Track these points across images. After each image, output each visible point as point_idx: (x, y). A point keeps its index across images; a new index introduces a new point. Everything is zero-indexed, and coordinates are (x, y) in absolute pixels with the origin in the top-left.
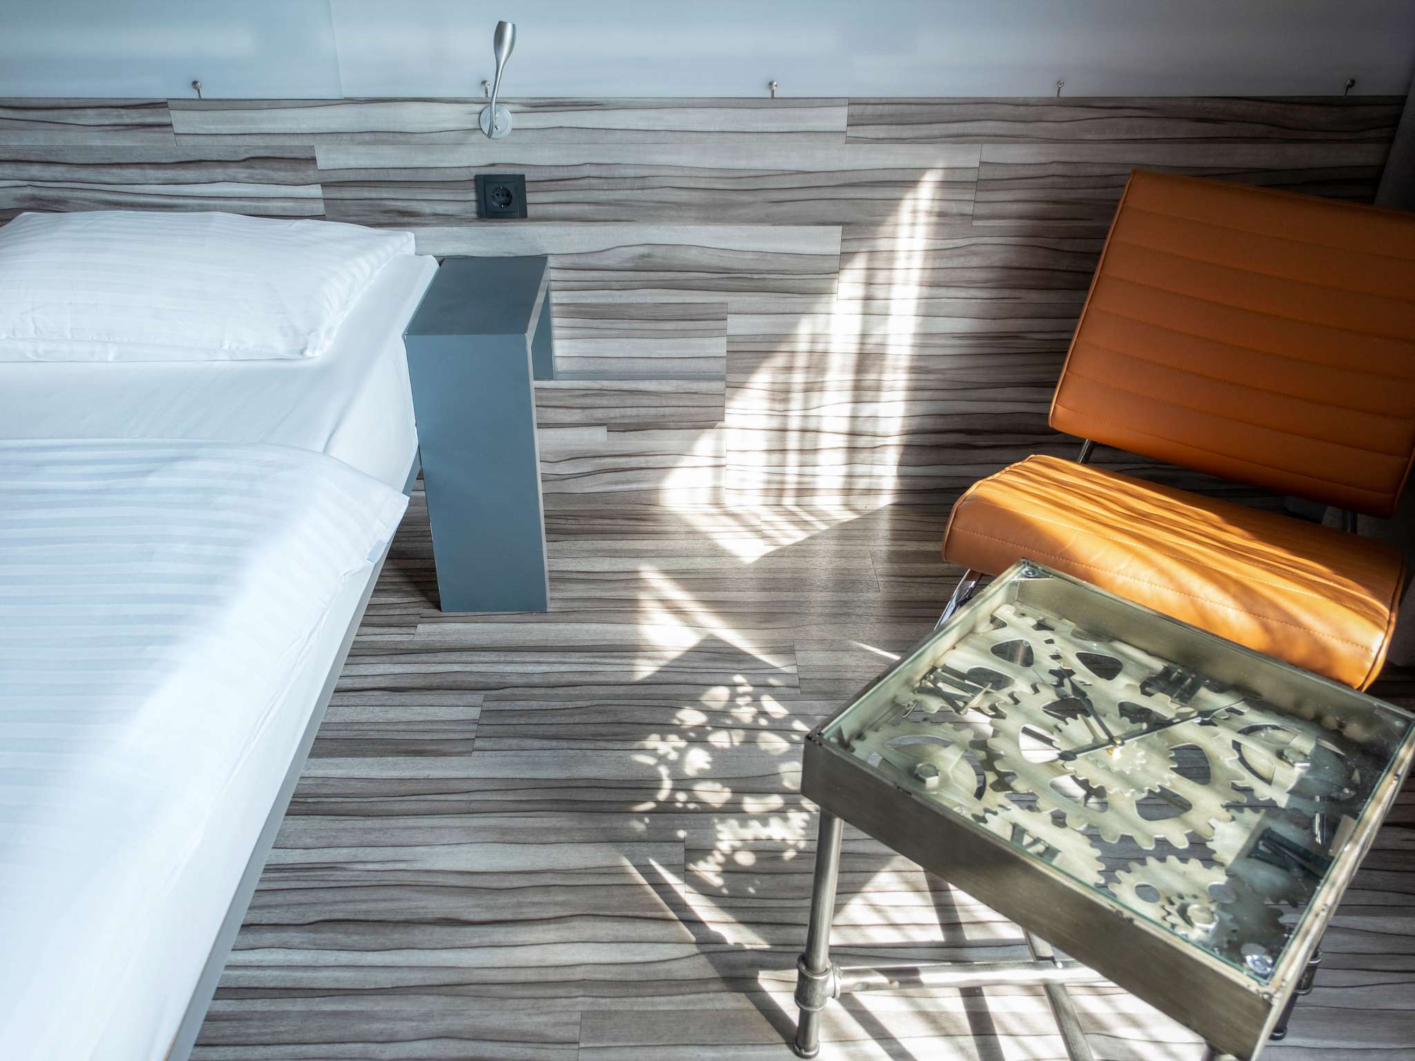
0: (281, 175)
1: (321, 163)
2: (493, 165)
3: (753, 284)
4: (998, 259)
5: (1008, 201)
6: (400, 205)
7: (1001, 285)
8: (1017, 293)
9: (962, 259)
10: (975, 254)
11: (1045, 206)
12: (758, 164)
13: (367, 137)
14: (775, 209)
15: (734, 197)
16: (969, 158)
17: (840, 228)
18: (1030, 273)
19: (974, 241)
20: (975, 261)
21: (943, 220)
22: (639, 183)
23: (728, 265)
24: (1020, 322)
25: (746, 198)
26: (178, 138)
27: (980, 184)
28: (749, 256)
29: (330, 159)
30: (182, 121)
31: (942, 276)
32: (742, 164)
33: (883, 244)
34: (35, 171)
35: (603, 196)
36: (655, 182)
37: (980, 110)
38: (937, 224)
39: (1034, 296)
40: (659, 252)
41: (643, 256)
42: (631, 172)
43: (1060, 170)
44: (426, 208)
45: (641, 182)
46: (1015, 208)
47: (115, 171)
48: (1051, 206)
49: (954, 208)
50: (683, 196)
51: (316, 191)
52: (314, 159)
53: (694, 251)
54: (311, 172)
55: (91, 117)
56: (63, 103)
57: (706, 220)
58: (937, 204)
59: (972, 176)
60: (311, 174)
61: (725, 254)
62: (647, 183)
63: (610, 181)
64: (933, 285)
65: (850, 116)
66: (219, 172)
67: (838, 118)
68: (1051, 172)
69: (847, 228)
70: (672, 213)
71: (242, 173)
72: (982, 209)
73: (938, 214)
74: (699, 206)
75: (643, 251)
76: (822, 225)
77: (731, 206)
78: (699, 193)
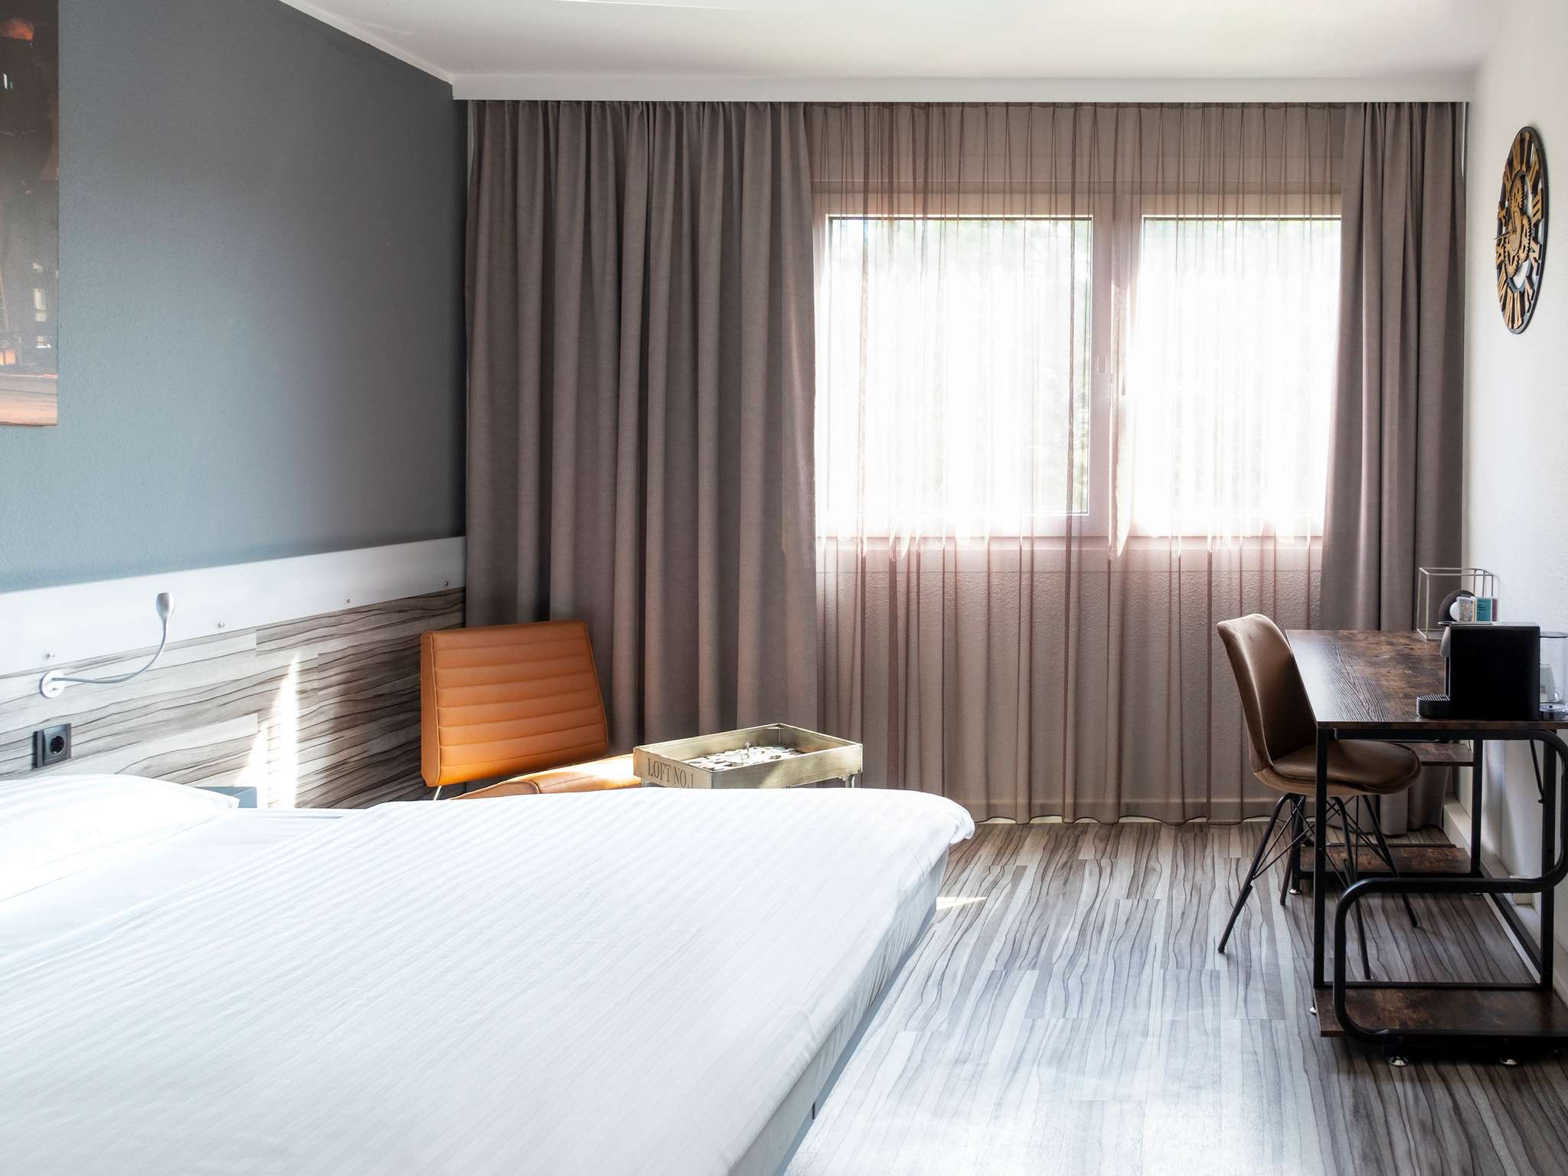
2: (47, 720)
3: (212, 769)
4: (332, 713)
5: (334, 675)
7: (336, 730)
8: (344, 733)
9: (316, 719)
10: (322, 713)
11: (349, 674)
12: (212, 680)
14: (224, 709)
15: (200, 707)
16: (313, 652)
17: (256, 714)
18: (346, 718)
19: (321, 704)
20: (322, 718)
21: (304, 695)
22: (144, 711)
23: (197, 759)
24: (346, 752)
25: (207, 706)
27: (321, 668)
28: (209, 749)
31: (307, 733)
32: (204, 682)
33: (275, 721)
35: (121, 727)
36: (153, 708)
37: (315, 623)
38: (301, 699)
39: (348, 734)
40: (155, 762)
42: (140, 704)
43: (351, 651)
45: (145, 710)
46: (335, 679)
49: (309, 686)
50: (172, 714)
53: (178, 755)
57: (184, 729)
58: (299, 686)
59: (314, 664)
61: (196, 752)
62: (149, 710)
63: (127, 713)
64: (302, 741)
65: (258, 638)
67: (250, 642)
68: (348, 653)
69: (261, 712)
70: (164, 729)
72: (316, 685)
73: (302, 692)
74: (181, 719)
75: (146, 763)
76: (248, 714)
77: (199, 713)
78: (180, 710)
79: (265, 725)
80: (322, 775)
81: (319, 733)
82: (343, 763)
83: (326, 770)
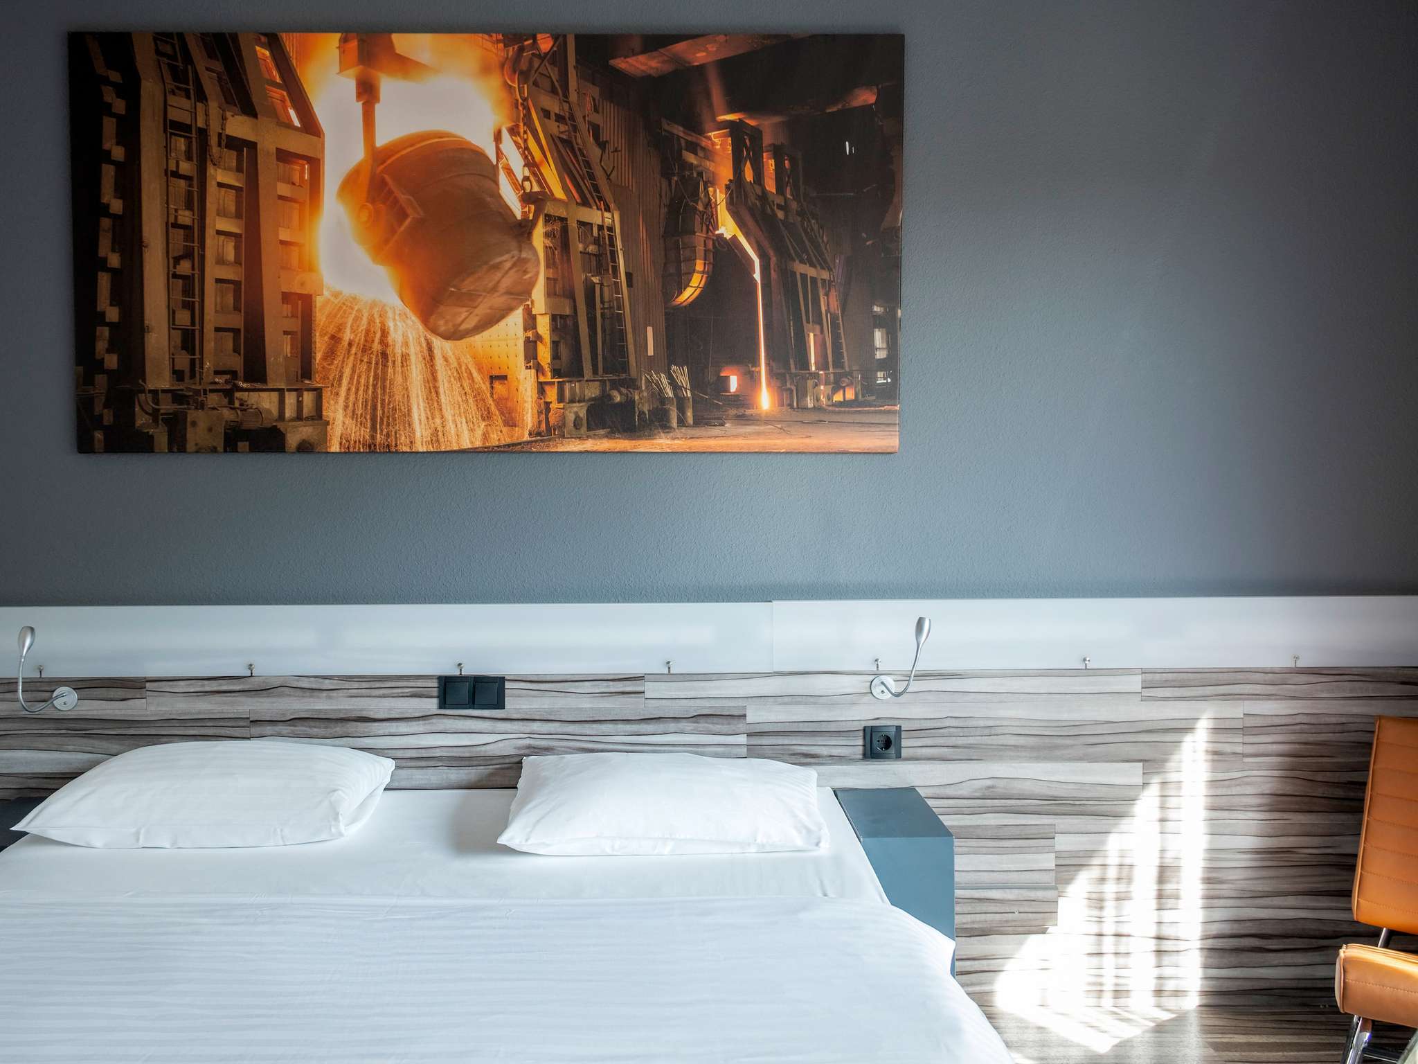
0: (717, 728)
1: (749, 719)
2: (878, 719)
3: (1075, 809)
4: (1267, 787)
5: (1272, 743)
6: (805, 749)
7: (1271, 808)
8: (1285, 815)
9: (1238, 788)
10: (1247, 784)
11: (1297, 746)
12: (1076, 716)
13: (786, 699)
14: (1091, 750)
15: (1059, 741)
16: (1235, 711)
17: (1141, 764)
18: (1294, 799)
19: (1246, 773)
20: (1249, 790)
21: (1217, 758)
22: (987, 731)
23: (1056, 794)
24: (1292, 839)
25: (1068, 741)
26: (647, 701)
27: (1246, 730)
29: (757, 716)
30: (651, 689)
31: (1223, 802)
32: (1065, 716)
33: (1171, 777)
34: (536, 727)
35: (960, 741)
36: (999, 731)
37: (1239, 676)
38: (1213, 761)
39: (1300, 818)
40: (1001, 784)
41: (989, 787)
42: (981, 723)
43: (1305, 719)
44: (824, 751)
45: (989, 730)
46: (1275, 748)
47: (595, 726)
48: (1303, 746)
49: (1225, 748)
50: (1021, 741)
51: (743, 739)
52: (745, 716)
53: (1028, 783)
54: (741, 725)
55: (587, 687)
56: (569, 678)
57: (1038, 759)
58: (1211, 745)
59: (1239, 725)
60: (741, 726)
61: (1054, 785)
62: (993, 732)
63: (965, 730)
64: (1215, 809)
65: (1143, 681)
66: (672, 726)
67: (1135, 683)
68: (1298, 721)
69: (1147, 764)
70: (1012, 754)
71: (688, 726)
72: (1249, 749)
73: (1215, 753)
74: (1033, 748)
75: (989, 783)
76: (1127, 761)
77: (1056, 747)
78: (1033, 739)
79: (1156, 779)
80: (1249, 856)
81: (1245, 806)
82: (1288, 851)
83: (1257, 851)
